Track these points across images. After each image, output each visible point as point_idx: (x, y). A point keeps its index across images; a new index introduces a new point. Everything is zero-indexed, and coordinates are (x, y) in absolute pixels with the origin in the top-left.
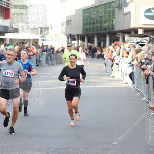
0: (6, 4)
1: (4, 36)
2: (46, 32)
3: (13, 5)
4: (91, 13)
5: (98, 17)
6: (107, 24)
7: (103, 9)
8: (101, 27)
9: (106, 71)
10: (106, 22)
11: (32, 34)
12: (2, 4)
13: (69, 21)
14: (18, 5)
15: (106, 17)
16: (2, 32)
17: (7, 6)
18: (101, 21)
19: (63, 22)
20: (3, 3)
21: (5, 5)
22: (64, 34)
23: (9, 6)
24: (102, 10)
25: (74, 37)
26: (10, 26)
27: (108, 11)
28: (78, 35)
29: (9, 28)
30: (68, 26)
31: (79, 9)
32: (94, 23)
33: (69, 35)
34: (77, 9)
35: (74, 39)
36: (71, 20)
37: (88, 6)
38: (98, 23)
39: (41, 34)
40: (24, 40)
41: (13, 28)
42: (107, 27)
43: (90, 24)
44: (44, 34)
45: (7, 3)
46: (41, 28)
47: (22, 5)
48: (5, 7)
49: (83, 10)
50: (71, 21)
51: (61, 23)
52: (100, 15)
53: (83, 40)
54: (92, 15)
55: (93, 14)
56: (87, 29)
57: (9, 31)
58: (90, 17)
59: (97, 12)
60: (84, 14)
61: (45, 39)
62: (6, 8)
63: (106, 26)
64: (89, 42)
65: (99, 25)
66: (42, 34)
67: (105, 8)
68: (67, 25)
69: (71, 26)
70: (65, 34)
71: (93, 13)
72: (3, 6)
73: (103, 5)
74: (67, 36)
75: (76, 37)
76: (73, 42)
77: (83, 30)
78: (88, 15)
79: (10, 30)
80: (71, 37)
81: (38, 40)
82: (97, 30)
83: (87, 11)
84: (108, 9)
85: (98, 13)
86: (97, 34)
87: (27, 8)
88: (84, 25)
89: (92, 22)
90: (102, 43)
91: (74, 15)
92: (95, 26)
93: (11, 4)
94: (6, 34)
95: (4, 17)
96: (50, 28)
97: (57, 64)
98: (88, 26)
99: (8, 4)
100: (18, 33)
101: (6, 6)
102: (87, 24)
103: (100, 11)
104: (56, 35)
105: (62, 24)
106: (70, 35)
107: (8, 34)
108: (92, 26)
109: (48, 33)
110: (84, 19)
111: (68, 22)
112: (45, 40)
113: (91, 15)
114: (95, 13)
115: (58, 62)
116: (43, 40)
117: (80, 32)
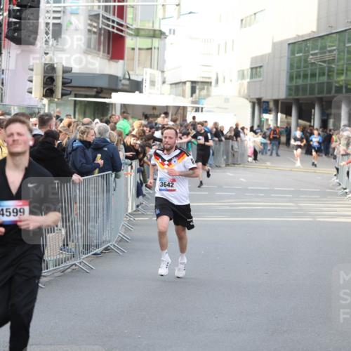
0: (115, 25)
1: (110, 98)
2: (204, 92)
3: (132, 29)
4: (308, 51)
5: (324, 62)
6: (343, 78)
7: (337, 43)
8: (329, 85)
9: (340, 185)
10: (342, 74)
11: (173, 96)
12: (108, 26)
13: (256, 68)
14: (143, 29)
15: (342, 62)
16: (106, 89)
17: (118, 29)
18: (330, 70)
19: (243, 71)
20: (111, 23)
21: (113, 27)
22: (244, 97)
23: (122, 31)
24: (332, 46)
25: (268, 106)
26: (124, 75)
27: (346, 50)
28: (276, 102)
29: (121, 81)
30: (254, 80)
31: (282, 43)
32: (313, 75)
33: (255, 100)
34: (275, 41)
35: (268, 111)
36: (261, 67)
37: (302, 36)
38: (324, 74)
39: (192, 96)
40: (154, 108)
41: (129, 79)
42: (344, 85)
43: (305, 76)
44: (199, 95)
45: (118, 24)
46: (193, 82)
47: (151, 28)
48: (113, 32)
49: (289, 44)
50: (262, 69)
51: (239, 71)
52: (327, 57)
53: (288, 113)
54: (311, 57)
55: (312, 55)
56: (297, 88)
57: (120, 87)
58: (306, 61)
59: (321, 49)
60: (293, 53)
61: (202, 108)
62: (117, 34)
63: (341, 83)
64: (300, 117)
65: (325, 79)
66: (194, 95)
67: (339, 41)
68: (251, 77)
69: (261, 79)
70: (247, 99)
71: (312, 52)
72: (111, 29)
73: (334, 35)
74: (250, 102)
75: (271, 105)
76: (265, 116)
77: (289, 89)
78: (300, 56)
79: (123, 85)
80: (261, 105)
81: (184, 108)
82: (321, 92)
83: (297, 46)
84: (347, 45)
85: (325, 53)
86: (321, 100)
87: (163, 37)
88: (291, 78)
89: (309, 73)
90: (331, 122)
91: (269, 54)
92: (317, 81)
93: (127, 27)
94: (114, 94)
95: (110, 56)
96: (213, 84)
97: (227, 165)
98: (300, 82)
99: (122, 25)
100: (141, 92)
101: (115, 31)
102: (298, 76)
103: (329, 49)
104: (227, 100)
105: (242, 75)
106: (259, 100)
107: (119, 93)
108: (309, 81)
109: (208, 95)
110: (291, 66)
111: (256, 70)
112: (202, 111)
113: (308, 56)
114: (317, 51)
115: (230, 161)
116: (197, 110)
117: (281, 94)
